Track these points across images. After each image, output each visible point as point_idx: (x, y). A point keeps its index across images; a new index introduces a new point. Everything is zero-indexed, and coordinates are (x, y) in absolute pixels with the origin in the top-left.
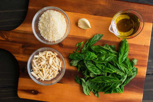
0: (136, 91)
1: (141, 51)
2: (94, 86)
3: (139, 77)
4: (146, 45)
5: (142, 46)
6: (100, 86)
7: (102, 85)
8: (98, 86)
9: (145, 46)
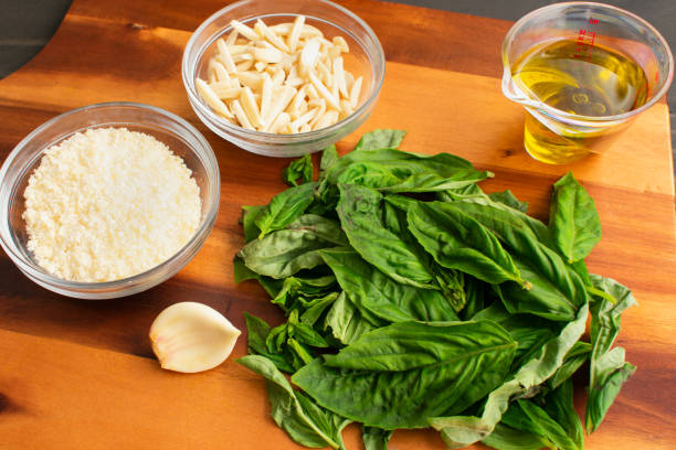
0: (639, 431)
1: (637, 216)
2: (351, 400)
3: (648, 347)
4: (654, 189)
5: (635, 194)
6: (393, 392)
7: (405, 386)
8: (378, 399)
9: (648, 194)
